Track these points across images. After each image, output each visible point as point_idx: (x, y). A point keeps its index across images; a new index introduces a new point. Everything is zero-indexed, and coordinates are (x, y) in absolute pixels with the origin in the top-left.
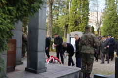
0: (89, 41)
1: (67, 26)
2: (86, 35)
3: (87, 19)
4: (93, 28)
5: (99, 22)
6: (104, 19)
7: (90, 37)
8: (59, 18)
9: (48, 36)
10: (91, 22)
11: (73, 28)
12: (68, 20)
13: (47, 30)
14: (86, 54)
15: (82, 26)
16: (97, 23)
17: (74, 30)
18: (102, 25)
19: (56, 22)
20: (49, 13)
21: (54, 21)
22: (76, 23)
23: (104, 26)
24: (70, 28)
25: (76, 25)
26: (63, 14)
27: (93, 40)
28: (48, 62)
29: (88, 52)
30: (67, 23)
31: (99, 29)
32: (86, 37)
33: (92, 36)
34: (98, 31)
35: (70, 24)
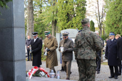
0: (88, 41)
1: (55, 22)
3: (84, 9)
4: (93, 23)
5: (101, 14)
6: (107, 10)
7: (88, 35)
8: (43, 10)
9: (28, 38)
10: (89, 15)
11: (64, 25)
12: (57, 13)
13: (26, 29)
14: (84, 60)
15: (77, 21)
16: (97, 15)
17: (66, 26)
18: (104, 19)
19: (38, 16)
20: (27, 4)
21: (36, 15)
22: (68, 17)
23: (107, 19)
24: (60, 24)
25: (68, 20)
26: (49, 4)
27: (94, 39)
28: (31, 76)
29: (87, 57)
30: (55, 18)
31: (101, 24)
32: (83, 35)
33: (91, 34)
34: (100, 28)
35: (59, 19)
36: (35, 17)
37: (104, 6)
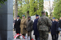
0: (44, 22)
1: (28, 12)
2: (42, 17)
4: (47, 13)
5: (51, 9)
6: (54, 7)
7: (45, 19)
8: (23, 6)
9: (15, 19)
10: (45, 9)
11: (33, 13)
12: (29, 7)
13: (14, 15)
14: (42, 31)
16: (49, 9)
17: (33, 14)
18: (53, 11)
19: (20, 9)
20: (15, 3)
21: (19, 8)
24: (31, 13)
25: (35, 11)
26: (25, 3)
29: (44, 30)
30: (28, 10)
31: (51, 14)
33: (46, 18)
34: (51, 15)
35: (30, 10)
36: (18, 9)
37: (53, 5)
